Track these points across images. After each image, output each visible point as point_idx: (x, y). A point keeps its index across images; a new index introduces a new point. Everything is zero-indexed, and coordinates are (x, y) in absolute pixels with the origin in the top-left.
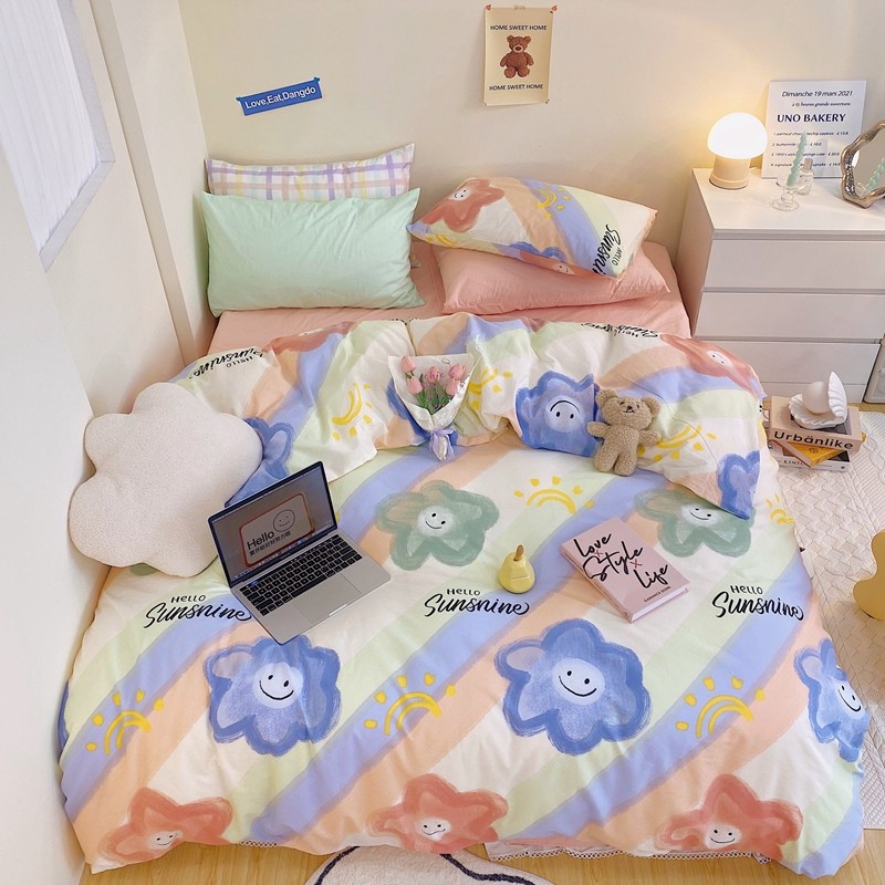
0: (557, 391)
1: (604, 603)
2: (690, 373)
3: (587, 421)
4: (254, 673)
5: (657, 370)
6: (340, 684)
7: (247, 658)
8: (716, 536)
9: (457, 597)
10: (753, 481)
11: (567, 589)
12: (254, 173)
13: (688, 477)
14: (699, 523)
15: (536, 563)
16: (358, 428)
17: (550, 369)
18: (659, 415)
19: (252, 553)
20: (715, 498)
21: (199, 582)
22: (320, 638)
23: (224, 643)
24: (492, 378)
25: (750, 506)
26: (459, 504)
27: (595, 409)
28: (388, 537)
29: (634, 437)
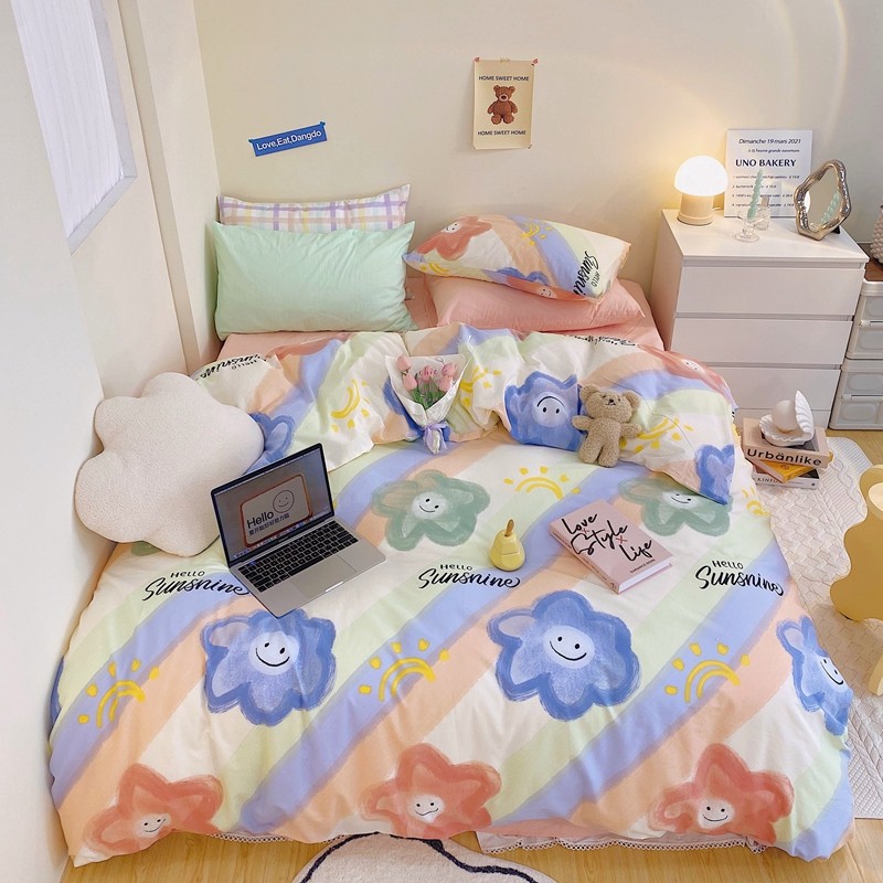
0: (543, 388)
1: (591, 576)
2: (667, 376)
3: (571, 415)
4: (250, 642)
5: (635, 371)
6: (335, 651)
7: (244, 628)
8: (697, 518)
9: (449, 571)
10: (730, 471)
11: (555, 565)
12: (262, 209)
13: (668, 465)
14: (680, 506)
15: (526, 542)
16: (355, 420)
17: (537, 370)
19: (251, 533)
20: (695, 485)
21: (198, 560)
22: (316, 610)
23: (222, 614)
24: (482, 375)
25: (728, 493)
26: (452, 490)
27: (580, 405)
28: (383, 521)
29: (616, 429)
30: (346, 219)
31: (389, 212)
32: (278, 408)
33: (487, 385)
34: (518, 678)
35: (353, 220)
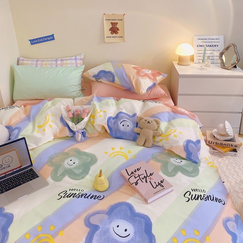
0: (123, 117)
1: (137, 195)
2: (172, 114)
3: (134, 127)
5: (159, 112)
8: (185, 169)
9: (73, 192)
10: (199, 150)
11: (122, 190)
12: (32, 61)
13: (172, 147)
14: (177, 164)
16: (46, 129)
17: (121, 111)
18: (160, 126)
20: (184, 155)
24: (99, 112)
25: (198, 158)
26: (82, 156)
27: (137, 124)
28: (51, 169)
29: (151, 133)
30: (61, 64)
31: (76, 62)
32: (17, 124)
33: (100, 116)
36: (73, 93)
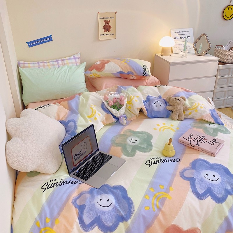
0: (153, 100)
1: (202, 153)
7: (88, 196)
9: (155, 160)
10: (218, 116)
12: (33, 63)
14: (213, 127)
17: (148, 95)
19: (75, 160)
20: (212, 120)
24: (133, 98)
25: (222, 122)
26: (138, 135)
27: (166, 103)
28: (119, 149)
30: (62, 64)
31: (76, 61)
32: (67, 118)
33: (136, 101)
34: (201, 191)
35: (65, 64)
36: (82, 89)
